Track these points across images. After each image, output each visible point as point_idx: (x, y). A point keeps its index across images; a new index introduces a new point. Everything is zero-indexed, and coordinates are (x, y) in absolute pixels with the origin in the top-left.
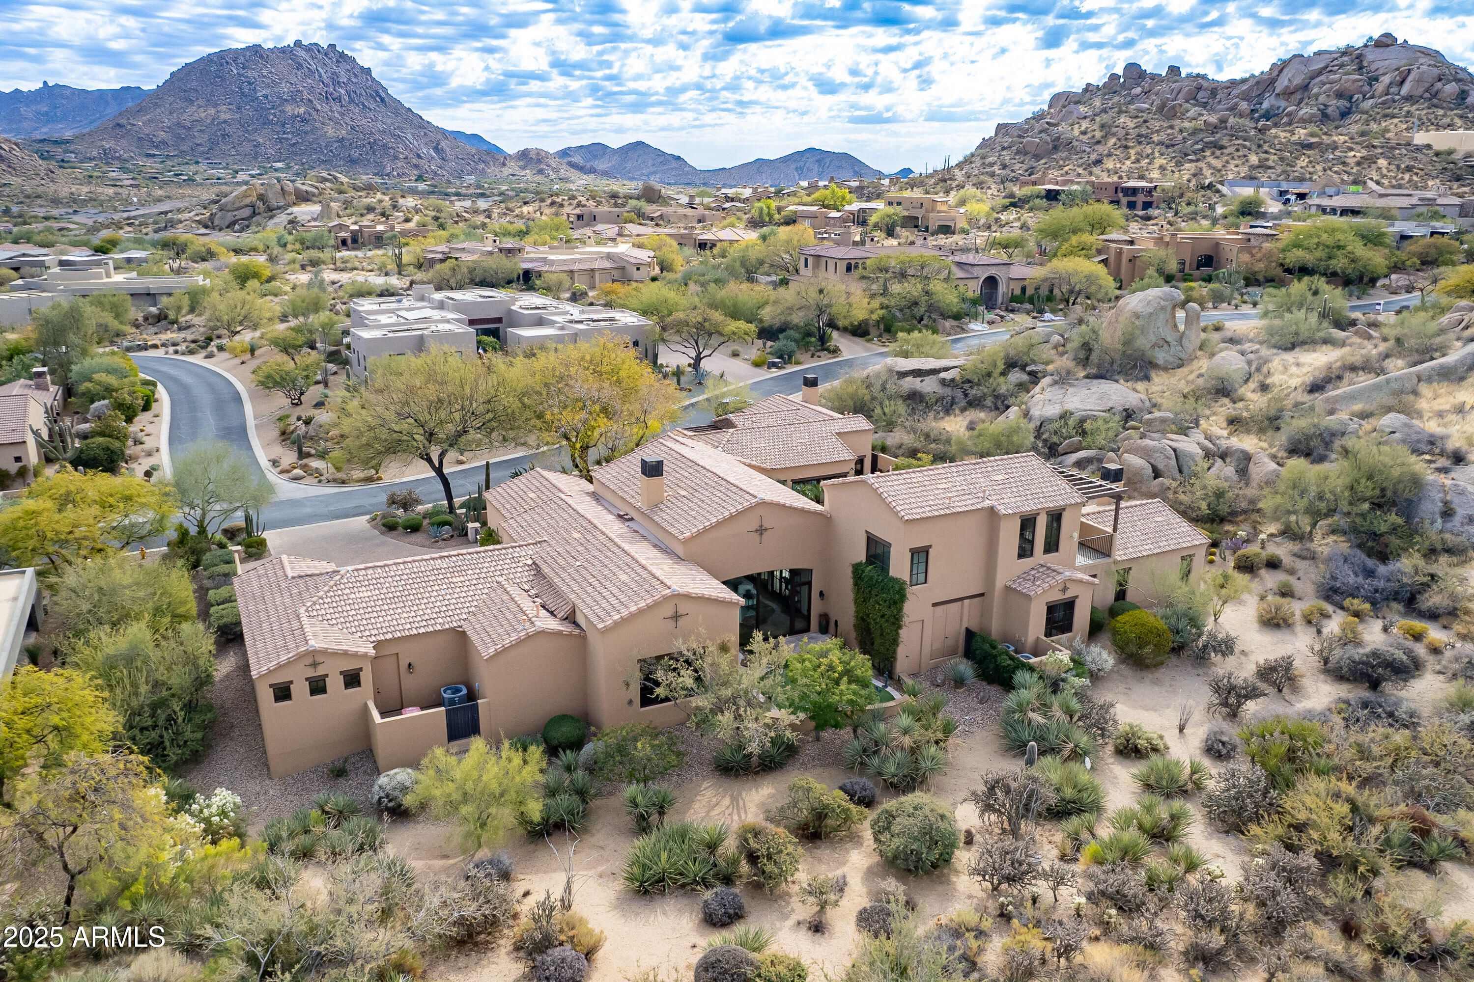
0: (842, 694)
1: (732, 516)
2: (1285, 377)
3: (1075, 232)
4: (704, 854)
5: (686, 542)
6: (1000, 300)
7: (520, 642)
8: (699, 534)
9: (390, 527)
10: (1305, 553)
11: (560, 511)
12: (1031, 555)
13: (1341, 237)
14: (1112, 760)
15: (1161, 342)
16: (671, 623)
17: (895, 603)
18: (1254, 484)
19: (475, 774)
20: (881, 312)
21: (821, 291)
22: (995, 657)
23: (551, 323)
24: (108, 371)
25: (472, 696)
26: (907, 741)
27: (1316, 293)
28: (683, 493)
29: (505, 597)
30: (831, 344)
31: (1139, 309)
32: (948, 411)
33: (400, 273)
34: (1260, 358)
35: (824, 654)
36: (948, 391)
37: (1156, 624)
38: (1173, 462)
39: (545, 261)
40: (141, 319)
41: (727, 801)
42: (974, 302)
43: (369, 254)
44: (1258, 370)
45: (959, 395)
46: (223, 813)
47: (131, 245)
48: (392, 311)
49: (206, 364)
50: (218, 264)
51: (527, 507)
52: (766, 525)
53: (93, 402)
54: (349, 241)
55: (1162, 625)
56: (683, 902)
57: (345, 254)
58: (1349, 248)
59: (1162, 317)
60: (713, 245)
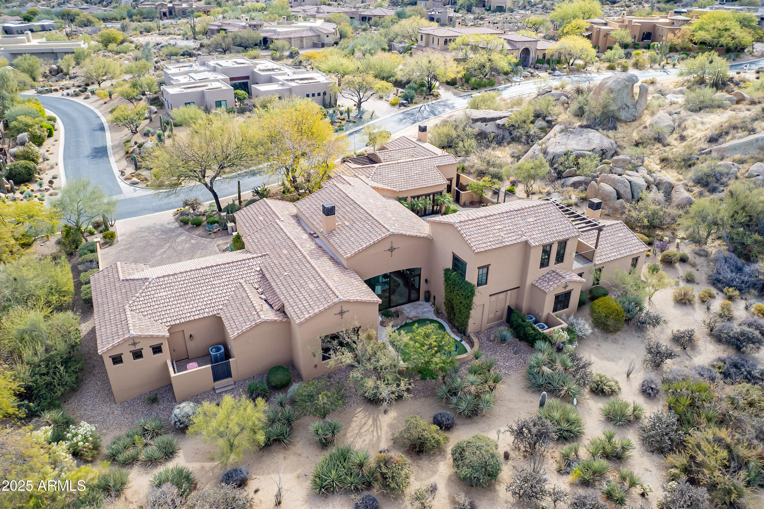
0: (437, 364)
1: (375, 243)
2: (694, 131)
3: (574, 17)
4: (356, 470)
5: (348, 259)
6: (530, 62)
7: (252, 328)
8: (356, 254)
9: (185, 223)
10: (702, 253)
11: (276, 233)
12: (548, 265)
13: (728, 23)
14: (588, 396)
15: (624, 106)
16: (339, 316)
17: (468, 297)
18: (674, 204)
19: (225, 422)
20: (463, 73)
21: (430, 62)
22: (524, 327)
23: (277, 81)
24: (26, 114)
25: (227, 355)
26: (473, 389)
27: (711, 62)
28: (347, 223)
29: (244, 295)
30: (435, 91)
31: (613, 86)
32: (500, 143)
33: (195, 38)
34: (681, 118)
35: (427, 336)
36: (501, 132)
37: (617, 307)
38: (629, 190)
39: (275, 31)
40: (48, 72)
41: (370, 422)
42: (517, 65)
43: (179, 22)
44: (679, 126)
45: (507, 134)
46: (85, 439)
47: (44, 16)
48: (186, 73)
49: (85, 103)
50: (94, 28)
51: (259, 228)
52: (395, 246)
53: (19, 133)
54: (168, 14)
55: (619, 307)
56: (344, 498)
57: (167, 22)
58: (732, 31)
59: (626, 91)
60: (370, 19)
